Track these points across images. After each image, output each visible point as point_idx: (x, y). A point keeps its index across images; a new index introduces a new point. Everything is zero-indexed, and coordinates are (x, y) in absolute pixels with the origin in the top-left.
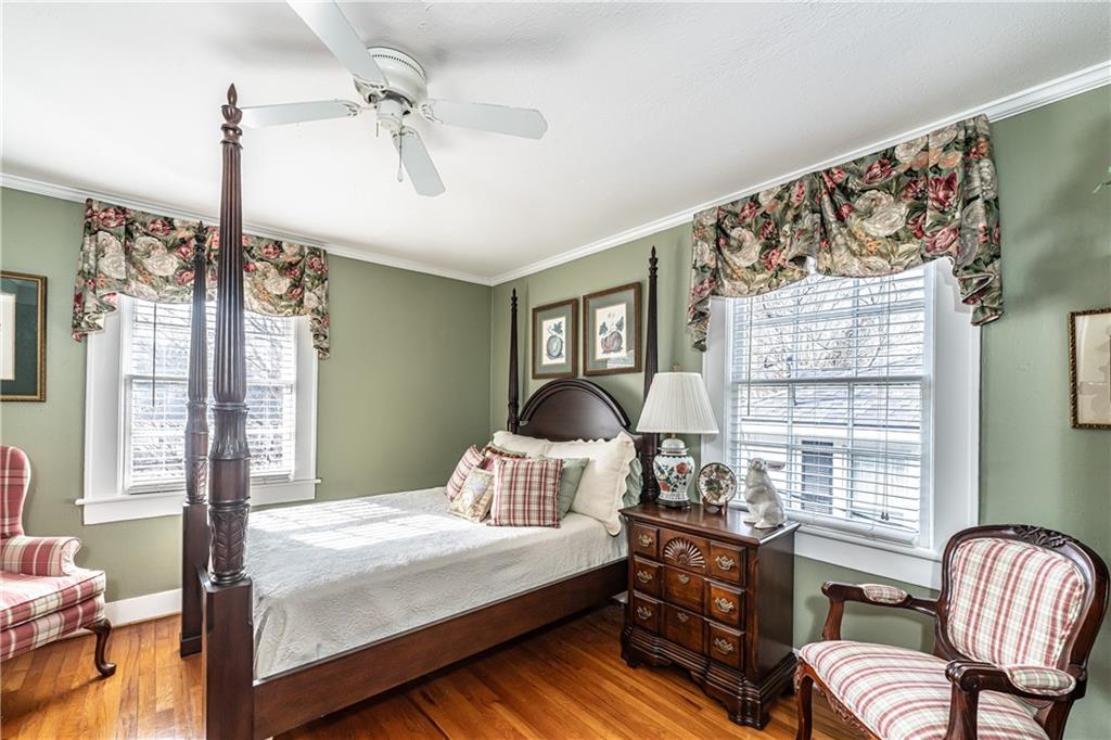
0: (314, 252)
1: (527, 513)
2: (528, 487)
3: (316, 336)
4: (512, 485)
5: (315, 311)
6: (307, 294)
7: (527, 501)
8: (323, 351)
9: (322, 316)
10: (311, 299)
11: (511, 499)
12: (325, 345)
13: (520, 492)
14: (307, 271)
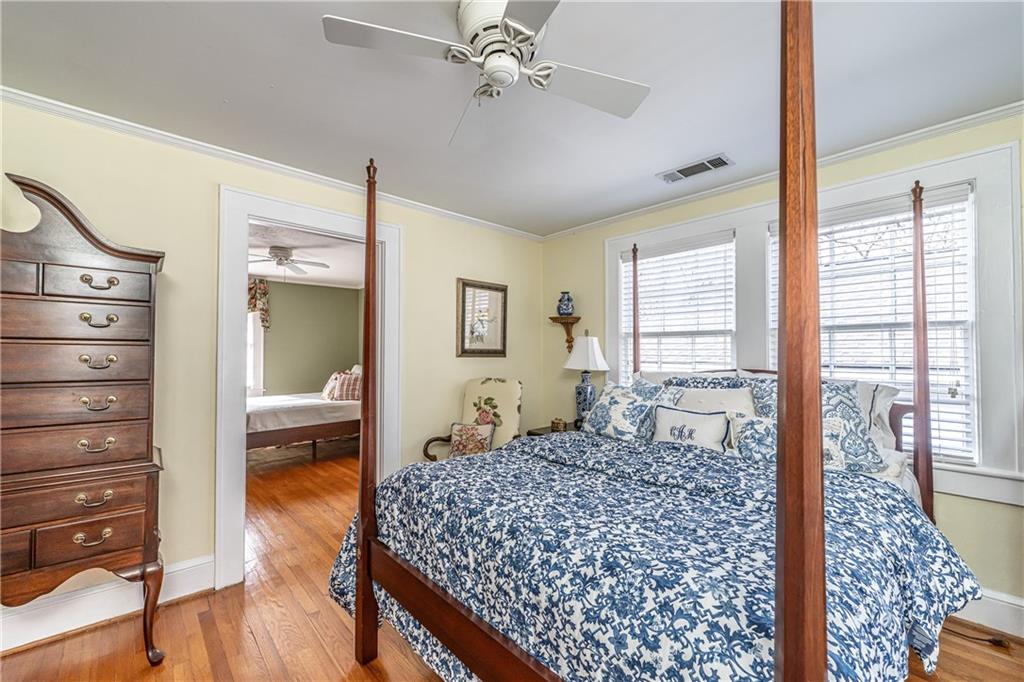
0: (261, 281)
1: (347, 395)
2: (349, 385)
3: (263, 321)
4: (342, 385)
5: (262, 309)
6: (258, 302)
7: (347, 390)
8: (266, 327)
9: (265, 311)
10: (260, 304)
11: (341, 390)
12: (267, 325)
13: (345, 387)
14: (258, 291)
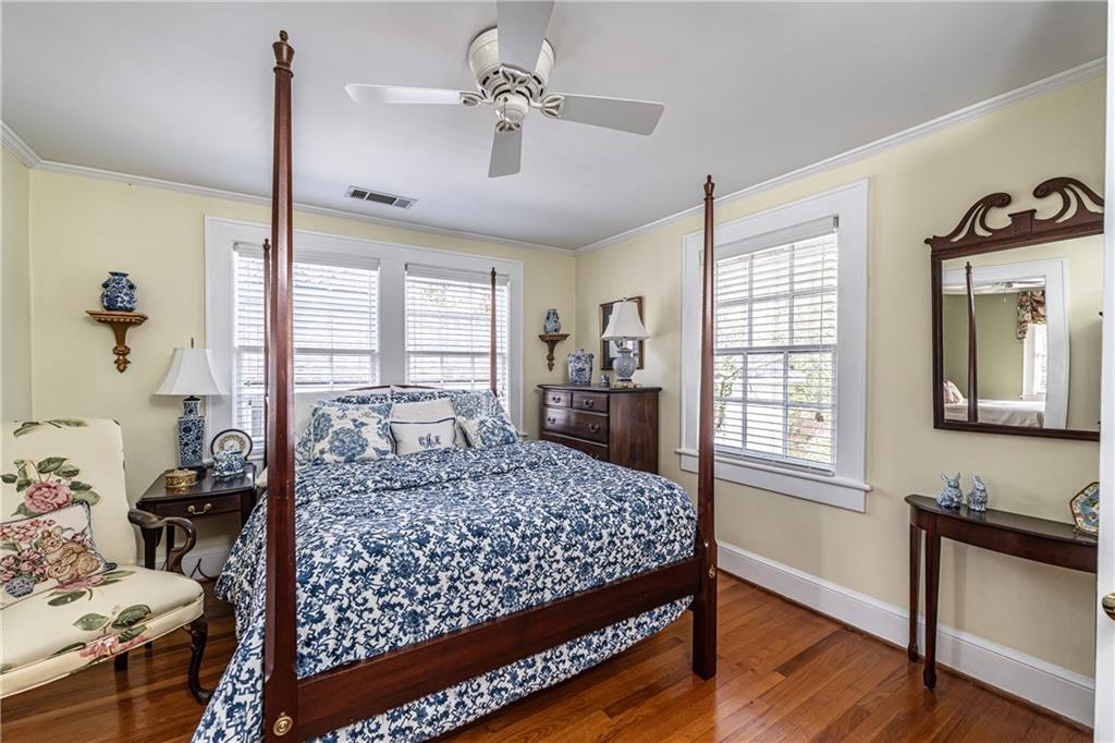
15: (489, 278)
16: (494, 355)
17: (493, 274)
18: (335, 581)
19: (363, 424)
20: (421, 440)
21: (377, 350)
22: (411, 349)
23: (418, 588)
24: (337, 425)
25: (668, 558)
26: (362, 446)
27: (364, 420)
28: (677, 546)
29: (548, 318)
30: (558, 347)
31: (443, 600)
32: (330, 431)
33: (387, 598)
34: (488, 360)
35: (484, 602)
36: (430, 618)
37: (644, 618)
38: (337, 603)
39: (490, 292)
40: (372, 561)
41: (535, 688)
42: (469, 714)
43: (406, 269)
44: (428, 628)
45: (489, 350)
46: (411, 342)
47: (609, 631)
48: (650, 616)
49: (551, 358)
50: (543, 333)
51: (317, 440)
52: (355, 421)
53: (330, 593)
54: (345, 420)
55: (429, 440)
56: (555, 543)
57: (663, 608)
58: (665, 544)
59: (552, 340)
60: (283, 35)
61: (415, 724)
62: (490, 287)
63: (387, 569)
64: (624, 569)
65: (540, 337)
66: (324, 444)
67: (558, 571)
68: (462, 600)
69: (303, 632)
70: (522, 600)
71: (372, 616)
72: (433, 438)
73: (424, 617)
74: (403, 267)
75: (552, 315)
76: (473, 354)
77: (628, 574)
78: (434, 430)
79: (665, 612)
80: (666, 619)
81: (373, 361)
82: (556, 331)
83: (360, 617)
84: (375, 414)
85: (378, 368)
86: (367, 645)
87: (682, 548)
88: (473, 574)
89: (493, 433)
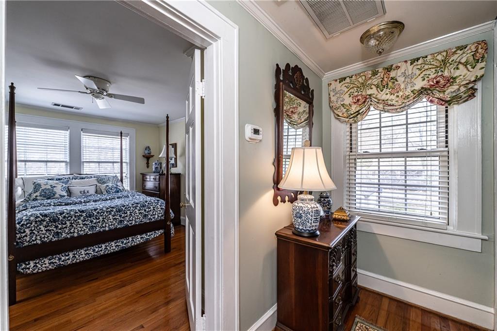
15: (120, 134)
16: (121, 162)
17: (121, 133)
18: (30, 223)
19: (55, 187)
20: (81, 192)
21: (68, 161)
22: (85, 160)
23: (59, 226)
24: (43, 187)
25: (153, 219)
26: (54, 194)
27: (56, 185)
28: (156, 216)
29: (146, 149)
30: (151, 160)
31: (68, 229)
32: (40, 189)
33: (48, 228)
34: (119, 164)
35: (83, 229)
36: (63, 234)
37: (144, 236)
38: (30, 229)
39: (120, 139)
40: (43, 218)
41: (102, 254)
42: (77, 260)
43: (82, 130)
44: (62, 236)
45: (119, 161)
46: (85, 158)
47: (130, 239)
48: (146, 235)
49: (148, 163)
50: (144, 155)
51: (35, 193)
52: (51, 186)
53: (28, 226)
54: (47, 186)
55: (84, 192)
56: (110, 214)
57: (151, 233)
58: (152, 216)
59: (148, 157)
60: (12, 84)
61: (57, 261)
62: (120, 137)
63: (48, 220)
64: (136, 222)
65: (143, 156)
66: (38, 194)
67: (111, 222)
68: (75, 229)
69: (18, 236)
70: (97, 230)
71: (42, 232)
72: (86, 191)
73: (61, 233)
74: (81, 130)
75: (148, 148)
76: (113, 162)
77: (137, 223)
78: (86, 188)
79: (152, 234)
80: (152, 236)
81: (66, 165)
82: (149, 154)
83: (38, 233)
84: (61, 183)
85: (69, 167)
86: (40, 240)
87: (158, 216)
88: (78, 222)
89: (111, 189)
